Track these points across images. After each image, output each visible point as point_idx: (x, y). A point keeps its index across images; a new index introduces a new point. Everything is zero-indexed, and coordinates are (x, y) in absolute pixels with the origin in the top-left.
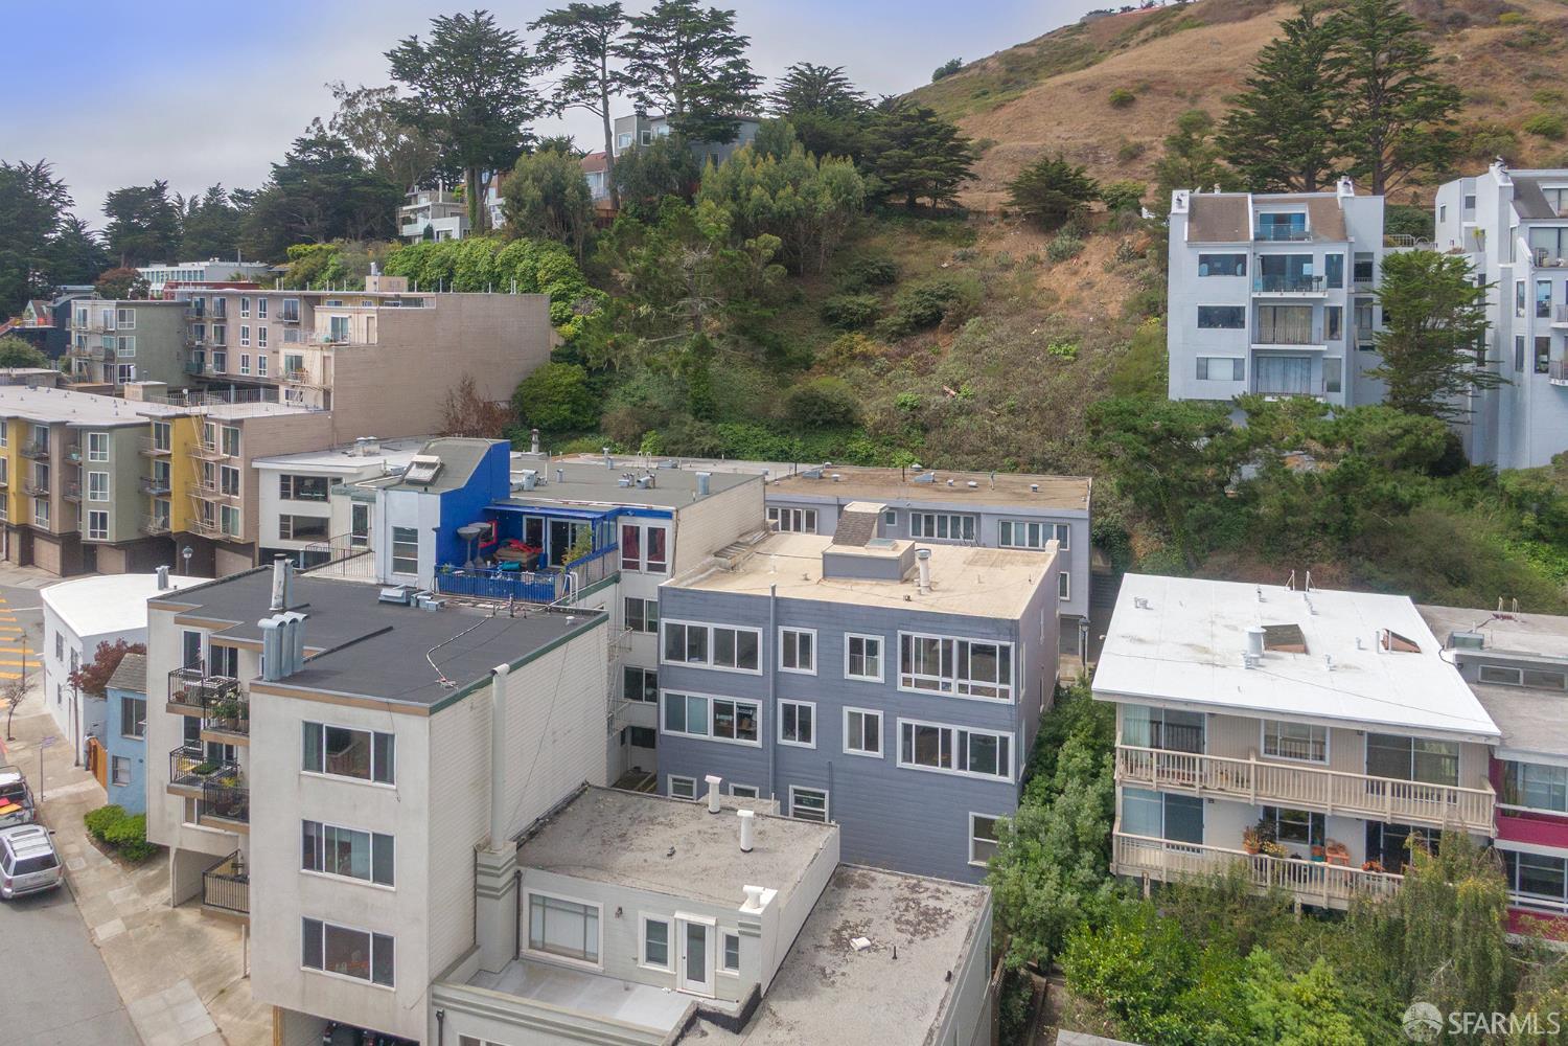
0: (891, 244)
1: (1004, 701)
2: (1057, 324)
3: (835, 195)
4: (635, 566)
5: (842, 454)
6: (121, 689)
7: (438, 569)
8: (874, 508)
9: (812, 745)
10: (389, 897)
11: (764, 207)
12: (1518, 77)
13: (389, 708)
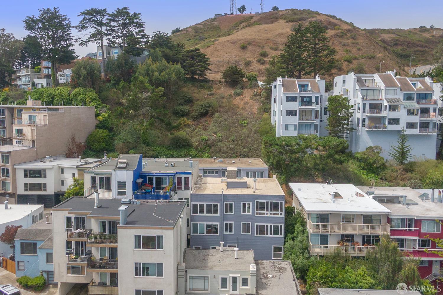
0: (189, 90)
1: (281, 216)
2: (240, 115)
3: (176, 75)
4: (181, 189)
5: (188, 155)
6: (21, 240)
7: (134, 193)
8: (235, 169)
9: (233, 233)
10: (162, 280)
11: (158, 79)
12: (340, 45)
13: (162, 228)
